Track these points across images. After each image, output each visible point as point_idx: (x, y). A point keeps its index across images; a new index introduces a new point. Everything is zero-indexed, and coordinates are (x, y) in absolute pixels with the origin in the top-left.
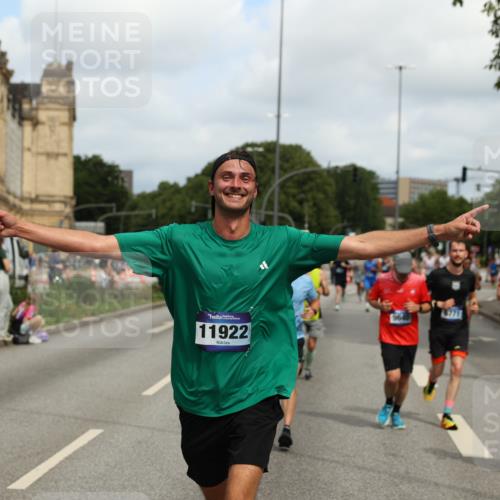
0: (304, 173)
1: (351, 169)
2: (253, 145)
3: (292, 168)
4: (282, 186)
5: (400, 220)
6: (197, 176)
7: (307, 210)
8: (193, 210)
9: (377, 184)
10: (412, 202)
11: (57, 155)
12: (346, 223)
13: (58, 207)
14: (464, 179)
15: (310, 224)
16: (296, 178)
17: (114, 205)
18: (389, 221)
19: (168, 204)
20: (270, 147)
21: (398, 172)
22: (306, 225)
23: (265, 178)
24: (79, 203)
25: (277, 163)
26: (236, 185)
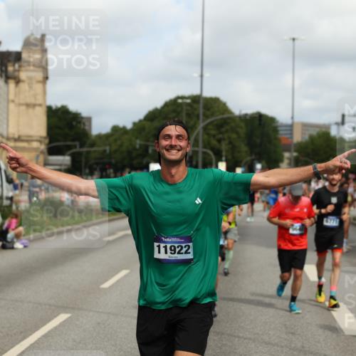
0: (222, 119)
1: (257, 116)
2: (182, 98)
3: (213, 115)
4: (205, 128)
5: (295, 154)
6: (140, 121)
7: (224, 147)
8: (138, 146)
10: (304, 140)
11: (34, 106)
12: (253, 157)
13: (35, 144)
15: (226, 157)
16: (216, 123)
17: (77, 143)
18: (286, 155)
19: (119, 142)
20: (196, 99)
21: (292, 118)
22: (224, 158)
23: (192, 123)
24: (50, 142)
25: (201, 111)
26: (173, 143)
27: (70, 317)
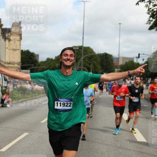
0: (91, 55)
1: (105, 54)
2: (75, 47)
3: (87, 54)
4: (84, 59)
5: (120, 69)
6: (58, 56)
7: (91, 66)
8: (57, 66)
9: (112, 59)
10: (123, 64)
11: (16, 50)
12: (103, 71)
13: (16, 65)
14: (139, 57)
15: (92, 70)
16: (88, 57)
17: (33, 65)
18: (116, 70)
19: (49, 65)
20: (81, 48)
21: (119, 55)
22: (91, 71)
23: (79, 57)
24: (22, 64)
25: (83, 52)
26: (69, 58)
27: (28, 134)
